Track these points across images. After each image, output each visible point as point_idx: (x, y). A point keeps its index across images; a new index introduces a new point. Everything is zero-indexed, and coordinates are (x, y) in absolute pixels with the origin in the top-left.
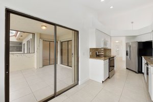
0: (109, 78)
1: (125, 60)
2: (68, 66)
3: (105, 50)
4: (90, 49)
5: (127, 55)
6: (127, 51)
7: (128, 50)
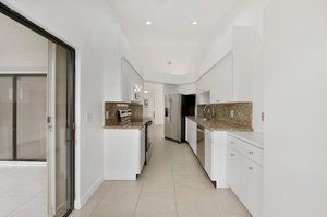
0: (145, 163)
1: (163, 123)
2: (15, 159)
3: (134, 106)
4: (106, 103)
5: (166, 115)
6: (166, 110)
7: (168, 107)
